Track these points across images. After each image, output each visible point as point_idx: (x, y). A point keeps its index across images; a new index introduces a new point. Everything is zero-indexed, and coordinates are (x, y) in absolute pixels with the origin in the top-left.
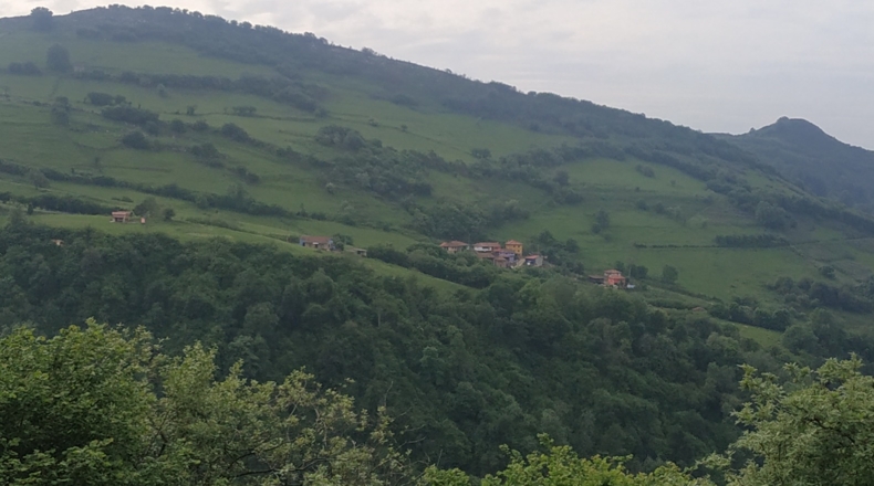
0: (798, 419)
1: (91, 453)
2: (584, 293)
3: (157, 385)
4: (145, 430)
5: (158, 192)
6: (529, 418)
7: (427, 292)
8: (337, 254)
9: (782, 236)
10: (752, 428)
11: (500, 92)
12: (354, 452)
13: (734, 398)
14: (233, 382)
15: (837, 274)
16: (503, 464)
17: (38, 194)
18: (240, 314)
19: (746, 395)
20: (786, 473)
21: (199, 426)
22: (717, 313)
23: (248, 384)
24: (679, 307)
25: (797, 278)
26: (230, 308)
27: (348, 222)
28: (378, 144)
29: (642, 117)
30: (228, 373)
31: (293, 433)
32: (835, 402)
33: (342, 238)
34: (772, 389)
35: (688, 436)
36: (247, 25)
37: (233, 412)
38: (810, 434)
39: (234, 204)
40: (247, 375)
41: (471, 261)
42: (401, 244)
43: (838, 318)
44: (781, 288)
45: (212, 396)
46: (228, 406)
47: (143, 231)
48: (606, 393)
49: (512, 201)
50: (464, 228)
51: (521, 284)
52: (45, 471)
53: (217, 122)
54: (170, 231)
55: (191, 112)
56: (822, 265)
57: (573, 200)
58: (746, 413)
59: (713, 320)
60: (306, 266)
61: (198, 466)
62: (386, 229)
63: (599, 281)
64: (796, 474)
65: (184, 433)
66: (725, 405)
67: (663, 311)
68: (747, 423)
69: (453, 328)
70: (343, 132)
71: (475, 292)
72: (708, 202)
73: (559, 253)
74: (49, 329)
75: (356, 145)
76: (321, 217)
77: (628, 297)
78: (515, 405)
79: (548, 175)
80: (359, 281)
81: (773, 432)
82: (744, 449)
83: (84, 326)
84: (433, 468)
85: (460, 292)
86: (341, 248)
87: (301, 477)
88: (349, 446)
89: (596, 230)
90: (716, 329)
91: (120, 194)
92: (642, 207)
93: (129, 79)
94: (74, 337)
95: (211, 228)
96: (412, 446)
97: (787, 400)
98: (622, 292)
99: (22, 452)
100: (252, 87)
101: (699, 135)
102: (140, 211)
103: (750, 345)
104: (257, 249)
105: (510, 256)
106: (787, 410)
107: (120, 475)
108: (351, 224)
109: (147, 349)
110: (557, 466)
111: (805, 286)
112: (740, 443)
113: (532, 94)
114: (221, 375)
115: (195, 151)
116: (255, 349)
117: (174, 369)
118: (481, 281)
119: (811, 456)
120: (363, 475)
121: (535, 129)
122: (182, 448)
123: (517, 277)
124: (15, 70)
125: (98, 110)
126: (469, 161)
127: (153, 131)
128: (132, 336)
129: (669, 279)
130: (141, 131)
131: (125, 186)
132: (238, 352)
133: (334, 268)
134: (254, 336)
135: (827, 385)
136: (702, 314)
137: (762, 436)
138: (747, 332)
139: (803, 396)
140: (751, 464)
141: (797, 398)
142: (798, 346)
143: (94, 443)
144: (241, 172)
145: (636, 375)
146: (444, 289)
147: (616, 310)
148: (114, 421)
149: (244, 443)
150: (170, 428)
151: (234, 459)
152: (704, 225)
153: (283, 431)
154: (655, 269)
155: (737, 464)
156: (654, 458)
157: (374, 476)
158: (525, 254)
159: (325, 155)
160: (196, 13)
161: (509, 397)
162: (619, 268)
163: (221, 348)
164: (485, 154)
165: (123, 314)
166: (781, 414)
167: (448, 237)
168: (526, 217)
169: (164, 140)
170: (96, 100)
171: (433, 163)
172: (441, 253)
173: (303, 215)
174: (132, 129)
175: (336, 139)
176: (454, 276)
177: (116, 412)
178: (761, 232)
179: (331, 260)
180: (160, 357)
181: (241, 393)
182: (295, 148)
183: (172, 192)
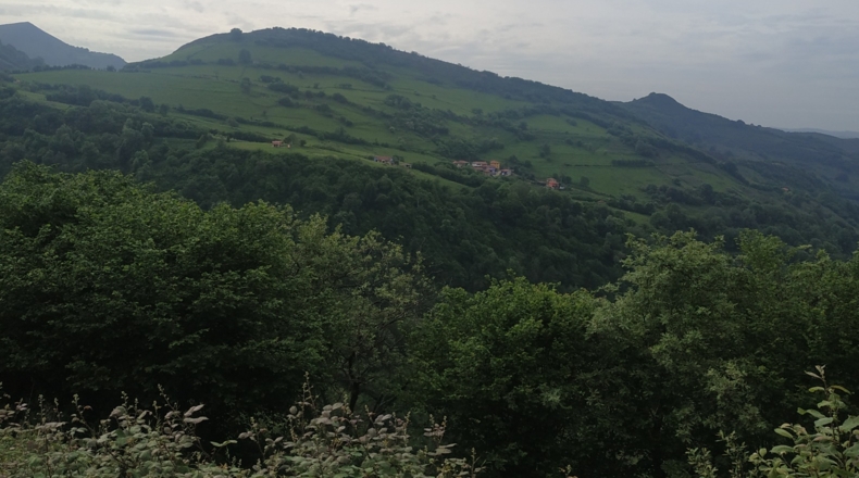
0: (659, 265)
1: (260, 273)
2: (534, 191)
3: (295, 237)
4: (289, 260)
5: (297, 131)
6: (502, 262)
7: (445, 189)
8: (395, 166)
9: (650, 160)
10: (632, 270)
11: (489, 77)
12: (403, 276)
13: (620, 253)
14: (337, 235)
15: (682, 183)
16: (487, 286)
17: (232, 131)
18: (340, 199)
19: (628, 251)
20: (651, 296)
21: (317, 259)
22: (612, 204)
23: (345, 237)
24: (590, 200)
25: (659, 186)
26: (335, 196)
27: (401, 148)
28: (419, 105)
29: (570, 91)
30: (334, 231)
31: (369, 265)
32: (680, 256)
33: (398, 157)
34: (644, 248)
35: (594, 274)
36: (348, 38)
37: (337, 252)
38: (665, 273)
39: (339, 138)
40: (344, 232)
41: (470, 171)
42: (431, 161)
43: (683, 209)
44: (651, 190)
45: (325, 243)
46: (333, 249)
47: (289, 152)
48: (546, 248)
49: (494, 138)
50: (467, 153)
51: (498, 185)
52: (234, 282)
53: (330, 92)
54: (303, 152)
55: (316, 87)
56: (674, 178)
57: (529, 138)
58: (628, 261)
59: (609, 208)
60: (379, 173)
61: (317, 281)
62: (423, 153)
63: (544, 185)
64: (656, 296)
65: (309, 263)
66: (616, 257)
67: (580, 202)
68: (628, 267)
69: (459, 209)
70: (399, 99)
71: (472, 190)
72: (608, 140)
73: (521, 168)
74: (237, 205)
75: (406, 106)
76: (386, 146)
77: (561, 194)
78: (494, 254)
79: (516, 124)
80: (406, 182)
81: (644, 272)
82: (626, 282)
83: (257, 204)
84: (447, 287)
85: (464, 189)
86: (397, 163)
87: (373, 290)
88: (400, 273)
89: (542, 156)
90: (611, 213)
91: (277, 131)
92: (569, 143)
93: (283, 68)
94: (251, 209)
95: (325, 151)
96: (435, 275)
97: (652, 254)
98: (556, 191)
99: (222, 271)
100: (349, 73)
101: (603, 102)
102: (287, 141)
103: (631, 223)
104: (351, 163)
105: (492, 169)
106: (652, 259)
107: (275, 285)
108: (404, 150)
109: (290, 217)
110: (518, 288)
111: (664, 189)
112: (624, 278)
113: (507, 78)
114: (330, 231)
115: (318, 108)
116: (349, 219)
117: (304, 228)
118: (476, 183)
119: (666, 286)
120: (407, 290)
121: (508, 98)
122: (309, 271)
123: (496, 182)
124: (221, 62)
125: (266, 85)
126: (470, 115)
127: (295, 97)
128: (283, 209)
129: (584, 184)
130: (289, 98)
131: (280, 127)
132: (339, 220)
133: (392, 174)
134: (348, 211)
135: (676, 246)
136: (604, 205)
137: (637, 274)
138: (628, 215)
139: (662, 252)
140: (630, 290)
141: (658, 253)
142: (659, 224)
143: (261, 268)
144: (342, 120)
145: (564, 238)
146: (455, 187)
147: (552, 201)
148: (272, 255)
149: (342, 270)
150: (302, 261)
151: (336, 279)
152: (605, 154)
153: (363, 264)
154: (576, 178)
155: (622, 291)
156: (574, 286)
157: (414, 291)
158: (501, 168)
159: (389, 111)
160: (321, 32)
161: (490, 249)
162: (555, 177)
163: (329, 218)
164: (479, 112)
165: (277, 198)
166: (649, 262)
167: (458, 158)
168: (502, 147)
169: (301, 102)
170: (265, 79)
171: (450, 116)
172: (454, 167)
173: (377, 144)
174: (283, 96)
175: (396, 102)
176: (460, 180)
177: (273, 250)
178: (640, 159)
179: (392, 170)
180: (297, 221)
181: (341, 241)
182: (373, 107)
183: (305, 131)
